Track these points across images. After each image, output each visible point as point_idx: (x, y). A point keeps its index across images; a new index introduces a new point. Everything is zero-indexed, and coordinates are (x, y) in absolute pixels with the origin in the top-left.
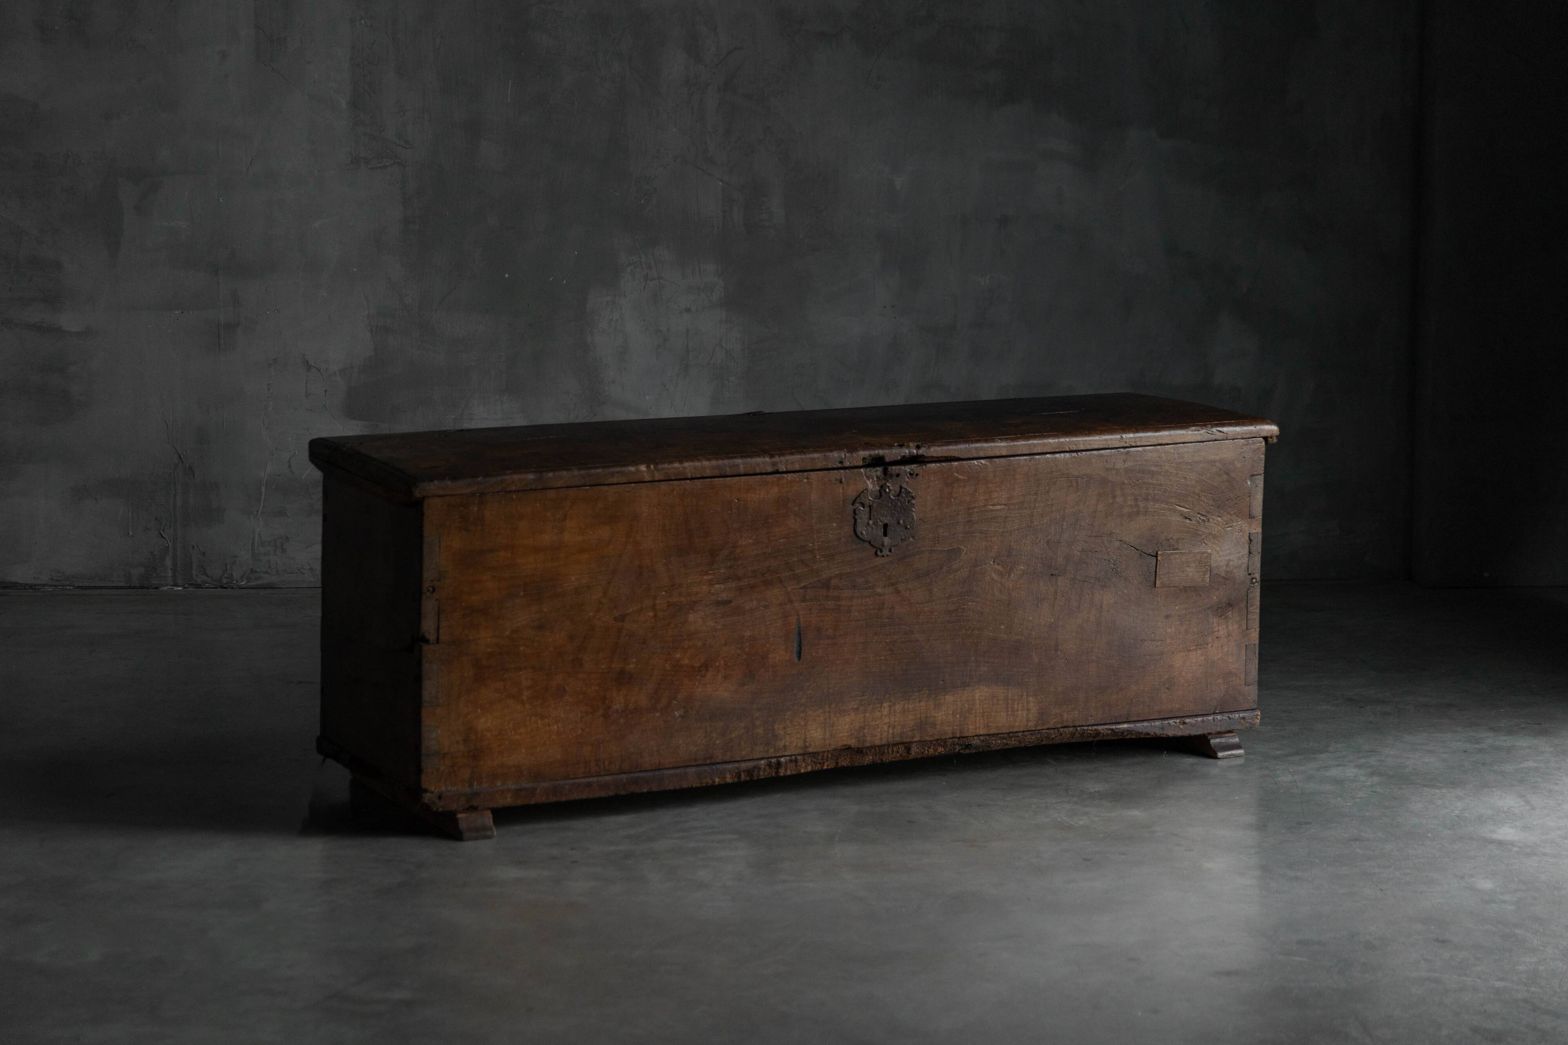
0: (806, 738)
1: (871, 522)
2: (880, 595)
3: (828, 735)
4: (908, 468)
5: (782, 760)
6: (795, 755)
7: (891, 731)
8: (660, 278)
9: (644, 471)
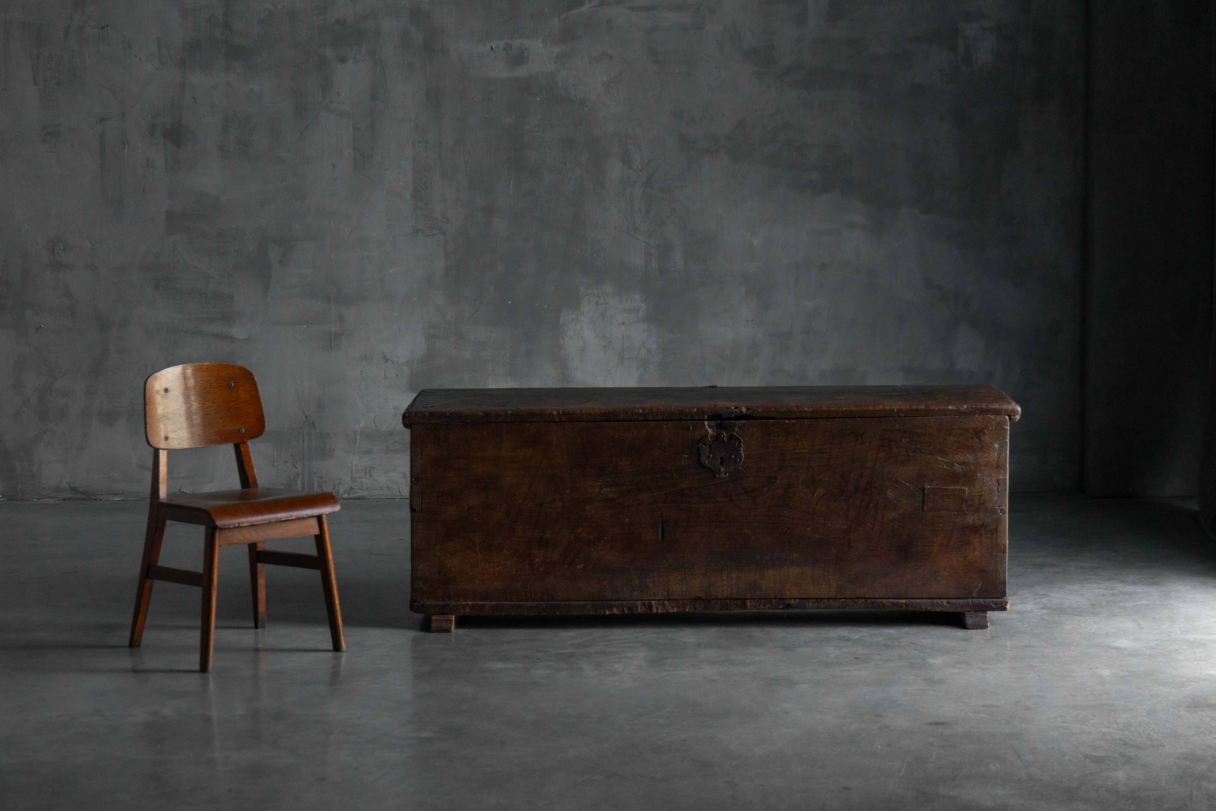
0: (668, 590)
1: (711, 456)
2: (719, 502)
3: (684, 589)
4: (738, 422)
5: (653, 602)
6: (662, 600)
7: (729, 590)
8: (605, 303)
9: (555, 415)
